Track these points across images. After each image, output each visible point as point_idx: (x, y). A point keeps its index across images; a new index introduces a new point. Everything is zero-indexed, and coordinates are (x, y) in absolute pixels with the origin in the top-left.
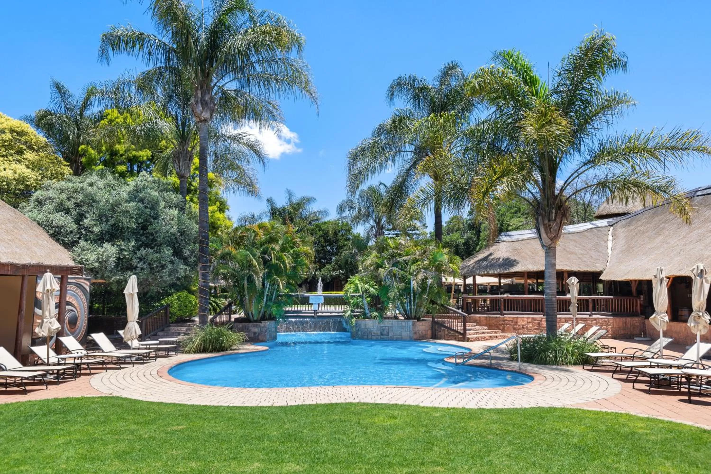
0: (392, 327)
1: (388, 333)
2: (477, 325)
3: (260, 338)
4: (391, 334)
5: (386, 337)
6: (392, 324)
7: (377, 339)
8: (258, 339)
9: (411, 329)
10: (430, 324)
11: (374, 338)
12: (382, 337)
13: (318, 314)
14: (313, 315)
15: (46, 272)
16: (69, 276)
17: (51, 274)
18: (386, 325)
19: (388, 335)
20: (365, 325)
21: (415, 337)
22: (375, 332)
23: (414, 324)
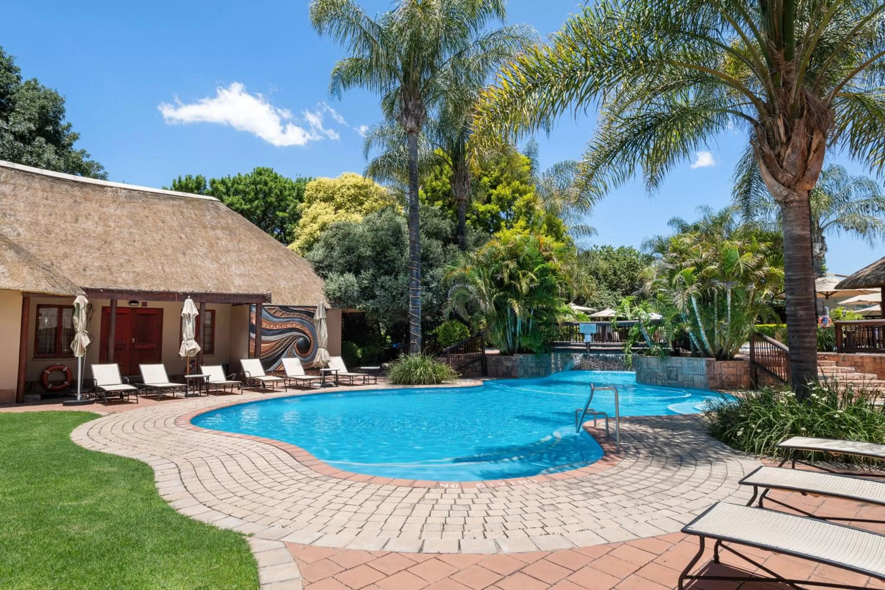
0: (681, 368)
1: (677, 376)
2: (856, 371)
3: (513, 373)
4: (680, 379)
5: (674, 382)
6: (681, 363)
7: (663, 385)
8: (511, 375)
9: (705, 372)
10: (746, 365)
11: (659, 382)
12: (669, 381)
13: (592, 348)
14: (585, 348)
15: (187, 298)
16: (264, 304)
17: (191, 300)
18: (674, 365)
19: (677, 380)
20: (648, 364)
21: (712, 384)
22: (661, 374)
23: (709, 365)
